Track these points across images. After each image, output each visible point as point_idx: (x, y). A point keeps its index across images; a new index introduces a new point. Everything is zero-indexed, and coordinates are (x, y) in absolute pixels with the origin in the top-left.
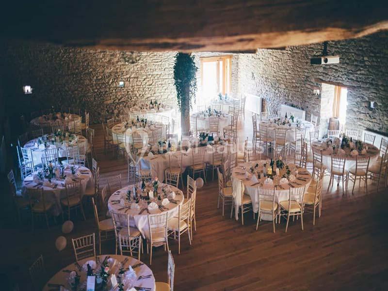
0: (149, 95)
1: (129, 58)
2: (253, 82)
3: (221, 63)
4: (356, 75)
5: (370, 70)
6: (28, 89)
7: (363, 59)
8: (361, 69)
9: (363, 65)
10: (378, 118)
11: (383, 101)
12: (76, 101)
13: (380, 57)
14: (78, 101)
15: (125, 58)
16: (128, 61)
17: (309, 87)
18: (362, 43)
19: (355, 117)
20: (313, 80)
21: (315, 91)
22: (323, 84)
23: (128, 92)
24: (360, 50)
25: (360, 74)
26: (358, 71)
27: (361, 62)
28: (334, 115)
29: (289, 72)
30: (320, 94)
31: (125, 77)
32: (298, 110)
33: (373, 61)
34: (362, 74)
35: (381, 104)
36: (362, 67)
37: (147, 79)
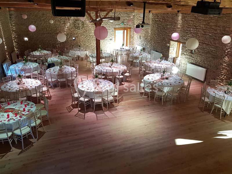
0: (88, 45)
1: (77, 27)
2: (140, 40)
3: (125, 31)
4: (186, 37)
5: (193, 35)
6: (26, 39)
7: (190, 30)
8: (189, 34)
9: (190, 32)
10: (195, 58)
11: (198, 49)
12: (51, 45)
13: (198, 29)
14: (52, 45)
15: (75, 27)
16: (77, 28)
17: (164, 42)
18: (190, 22)
19: (185, 57)
20: (167, 40)
21: (167, 44)
22: (171, 41)
23: (77, 42)
24: (189, 25)
25: (188, 37)
26: (187, 35)
27: (189, 31)
28: (176, 56)
29: (156, 35)
30: (169, 46)
31: (75, 35)
32: (159, 53)
33: (195, 31)
34: (190, 37)
35: (197, 51)
36: (189, 33)
37: (87, 37)
